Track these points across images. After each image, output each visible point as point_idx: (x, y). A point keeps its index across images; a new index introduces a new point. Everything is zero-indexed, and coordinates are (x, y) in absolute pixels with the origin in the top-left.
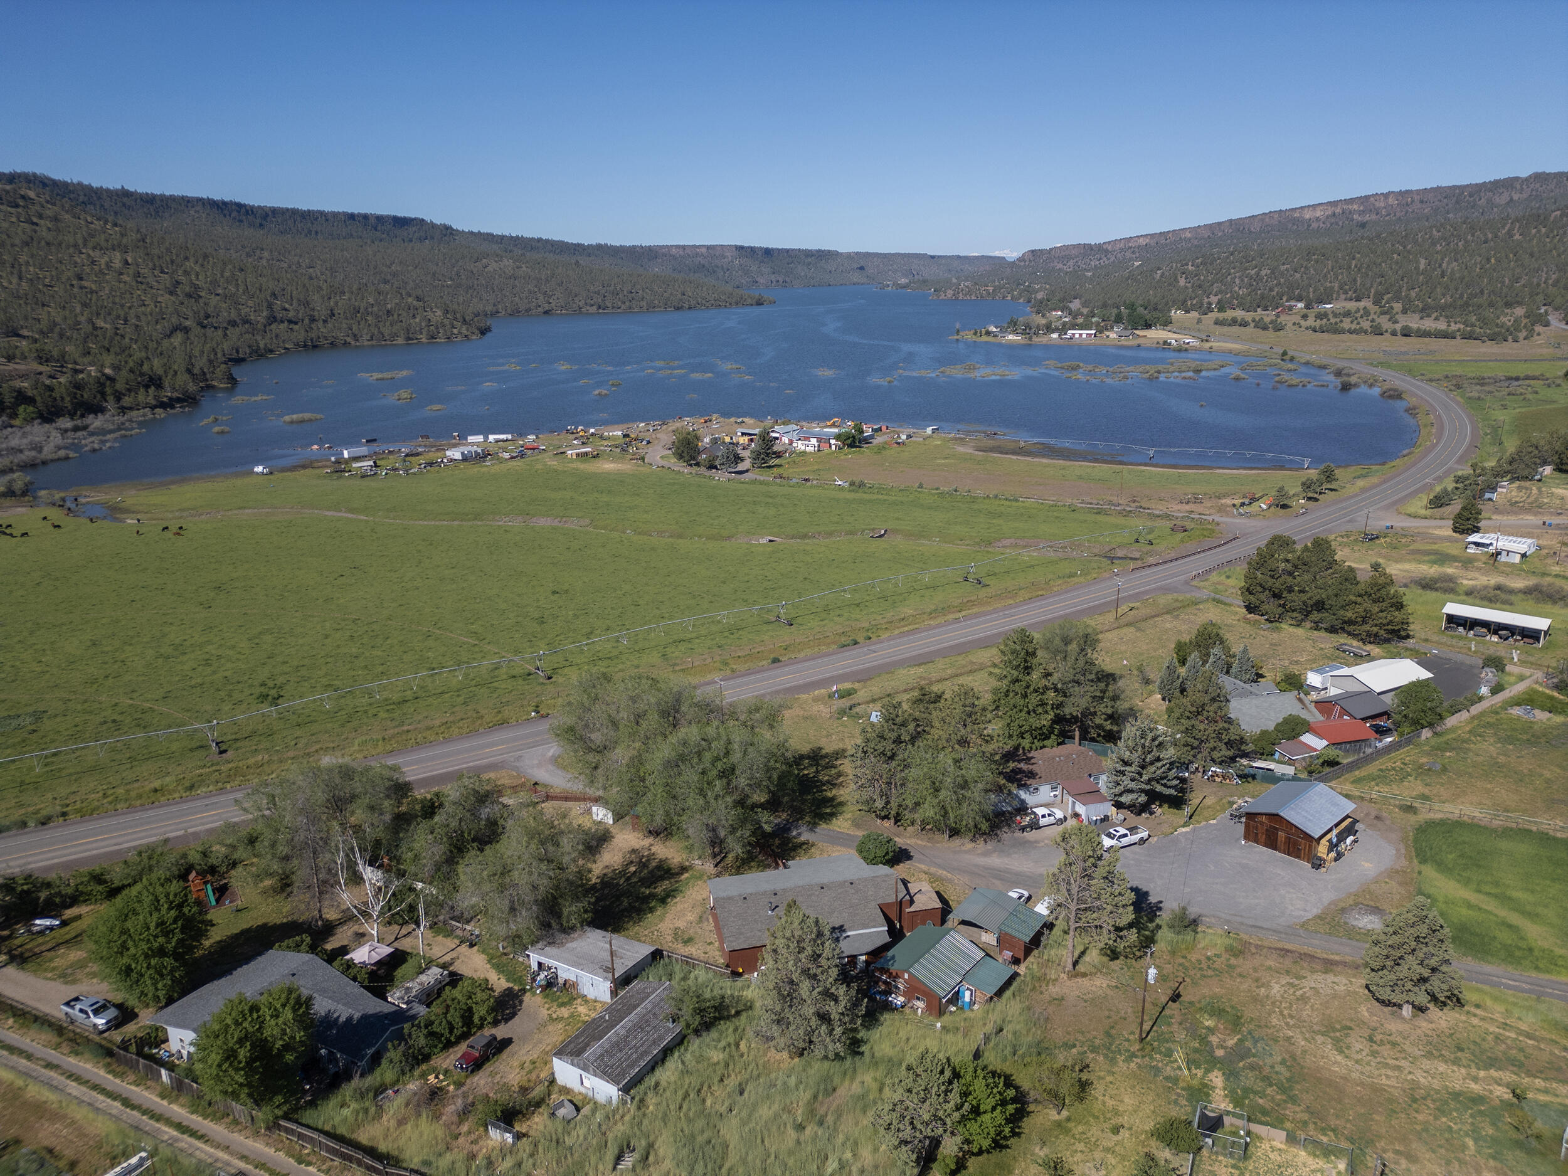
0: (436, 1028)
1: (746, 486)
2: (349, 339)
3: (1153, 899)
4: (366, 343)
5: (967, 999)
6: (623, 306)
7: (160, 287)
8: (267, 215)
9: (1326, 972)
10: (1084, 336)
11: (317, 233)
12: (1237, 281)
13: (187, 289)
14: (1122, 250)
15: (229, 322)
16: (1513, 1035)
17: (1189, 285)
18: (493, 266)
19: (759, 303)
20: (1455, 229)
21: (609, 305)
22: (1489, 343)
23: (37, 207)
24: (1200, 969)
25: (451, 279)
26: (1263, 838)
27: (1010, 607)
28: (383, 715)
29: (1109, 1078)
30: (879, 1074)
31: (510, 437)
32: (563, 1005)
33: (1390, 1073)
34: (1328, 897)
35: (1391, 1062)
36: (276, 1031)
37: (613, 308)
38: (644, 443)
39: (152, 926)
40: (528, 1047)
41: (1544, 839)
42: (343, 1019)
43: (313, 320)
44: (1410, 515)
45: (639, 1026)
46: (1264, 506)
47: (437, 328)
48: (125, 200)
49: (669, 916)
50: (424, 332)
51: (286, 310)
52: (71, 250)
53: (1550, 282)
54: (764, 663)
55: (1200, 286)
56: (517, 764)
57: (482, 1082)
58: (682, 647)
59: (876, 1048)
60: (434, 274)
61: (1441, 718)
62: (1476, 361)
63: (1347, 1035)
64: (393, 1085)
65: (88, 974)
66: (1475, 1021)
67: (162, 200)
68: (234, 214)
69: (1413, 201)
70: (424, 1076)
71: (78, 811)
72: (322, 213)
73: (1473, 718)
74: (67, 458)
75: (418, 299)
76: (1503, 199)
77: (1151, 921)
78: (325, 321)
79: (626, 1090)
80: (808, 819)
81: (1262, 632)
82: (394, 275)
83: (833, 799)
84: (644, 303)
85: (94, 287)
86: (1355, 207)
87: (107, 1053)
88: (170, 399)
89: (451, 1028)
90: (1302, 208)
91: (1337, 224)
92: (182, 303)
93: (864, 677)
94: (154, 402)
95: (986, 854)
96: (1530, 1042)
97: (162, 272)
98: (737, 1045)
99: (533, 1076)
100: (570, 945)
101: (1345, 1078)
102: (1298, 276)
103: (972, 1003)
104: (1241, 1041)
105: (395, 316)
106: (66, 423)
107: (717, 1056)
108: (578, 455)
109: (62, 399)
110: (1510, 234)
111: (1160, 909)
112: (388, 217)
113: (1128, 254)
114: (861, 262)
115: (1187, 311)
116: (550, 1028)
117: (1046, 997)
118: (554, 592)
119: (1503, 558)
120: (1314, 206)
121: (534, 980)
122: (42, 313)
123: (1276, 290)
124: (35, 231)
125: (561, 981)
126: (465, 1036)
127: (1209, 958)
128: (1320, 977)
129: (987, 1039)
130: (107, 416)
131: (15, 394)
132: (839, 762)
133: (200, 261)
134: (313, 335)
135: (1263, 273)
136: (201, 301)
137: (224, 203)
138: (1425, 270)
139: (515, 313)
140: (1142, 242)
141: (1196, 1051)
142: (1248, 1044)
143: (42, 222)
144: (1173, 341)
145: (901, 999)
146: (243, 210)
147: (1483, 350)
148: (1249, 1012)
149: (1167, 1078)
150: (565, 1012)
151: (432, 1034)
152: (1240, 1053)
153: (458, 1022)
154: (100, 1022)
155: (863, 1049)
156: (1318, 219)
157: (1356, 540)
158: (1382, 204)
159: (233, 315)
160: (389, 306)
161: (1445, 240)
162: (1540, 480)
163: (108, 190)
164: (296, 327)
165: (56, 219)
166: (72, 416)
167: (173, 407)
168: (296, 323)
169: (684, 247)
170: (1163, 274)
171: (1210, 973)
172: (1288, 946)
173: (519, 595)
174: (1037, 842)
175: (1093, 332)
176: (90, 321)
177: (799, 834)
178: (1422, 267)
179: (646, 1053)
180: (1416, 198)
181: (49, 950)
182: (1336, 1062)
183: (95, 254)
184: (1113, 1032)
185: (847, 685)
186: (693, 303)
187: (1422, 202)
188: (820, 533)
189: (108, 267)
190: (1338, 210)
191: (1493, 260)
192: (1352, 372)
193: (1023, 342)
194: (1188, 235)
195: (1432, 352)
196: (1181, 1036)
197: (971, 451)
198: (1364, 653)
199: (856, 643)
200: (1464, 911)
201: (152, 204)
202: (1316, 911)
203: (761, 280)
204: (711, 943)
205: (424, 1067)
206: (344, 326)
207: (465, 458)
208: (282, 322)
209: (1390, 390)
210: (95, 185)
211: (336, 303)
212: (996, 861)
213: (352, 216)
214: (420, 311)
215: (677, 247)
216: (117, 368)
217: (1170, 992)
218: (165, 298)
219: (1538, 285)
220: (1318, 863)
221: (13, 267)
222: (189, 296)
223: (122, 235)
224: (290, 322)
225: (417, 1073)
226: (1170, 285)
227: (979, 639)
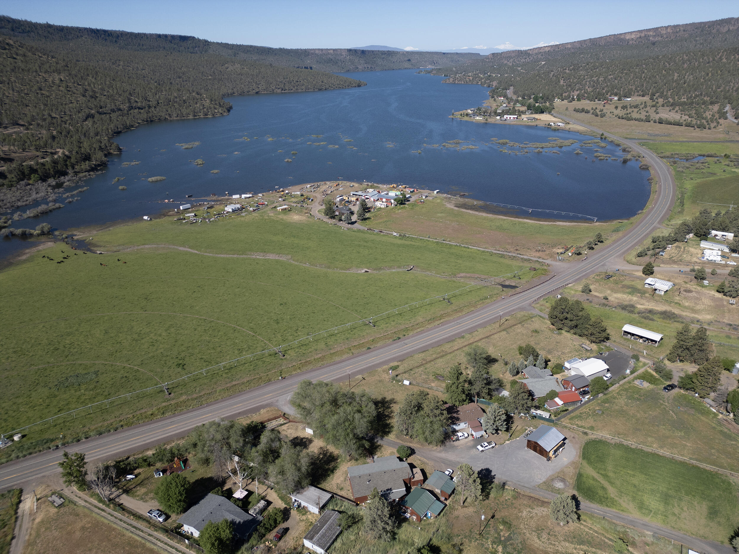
0: (266, 526)
1: (355, 233)
2: (167, 117)
3: (493, 474)
4: (175, 118)
5: (429, 515)
6: (294, 89)
7: (78, 92)
8: (118, 36)
9: (541, 507)
10: (512, 118)
11: (143, 45)
12: (588, 83)
13: (91, 94)
14: (536, 54)
15: (111, 110)
16: (592, 532)
17: (565, 84)
18: (231, 68)
19: (359, 86)
20: (695, 55)
21: (287, 88)
22: (698, 129)
23: (15, 49)
24: (503, 505)
25: (211, 75)
26: (532, 448)
27: (459, 318)
28: (224, 375)
29: (469, 548)
30: (401, 546)
31: (251, 196)
32: (303, 515)
33: (551, 547)
34: (550, 473)
35: (553, 542)
36: (224, 536)
37: (289, 90)
38: (310, 200)
39: (177, 493)
40: (294, 531)
41: (627, 449)
42: (237, 522)
43: (149, 107)
44: (628, 262)
45: (329, 529)
46: (570, 254)
47: (207, 110)
48: (49, 29)
49: (335, 478)
50: (202, 112)
51: (137, 102)
52: (34, 74)
53: (735, 89)
54: (364, 349)
55: (570, 86)
56: (276, 404)
57: (282, 545)
58: (333, 338)
59: (400, 537)
60: (202, 73)
61: (609, 387)
62: (688, 142)
63: (542, 532)
64: (256, 545)
65: (150, 498)
66: (582, 527)
67: (67, 29)
68: (103, 36)
69: (680, 31)
70: (264, 542)
71: (127, 424)
72: (145, 34)
73: (621, 386)
74: (60, 208)
75: (198, 94)
76: (725, 29)
77: (490, 485)
78: (155, 107)
79: (326, 551)
80: (380, 434)
81: (554, 335)
82: (183, 74)
83: (389, 424)
84: (304, 87)
85: (47, 94)
86: (651, 33)
87: (166, 531)
88: (95, 165)
89: (271, 525)
90: (625, 33)
91: (642, 42)
92: (89, 101)
93: (402, 359)
94: (88, 168)
95: (440, 452)
96: (596, 535)
97: (79, 85)
98: (358, 534)
99: (297, 544)
100: (304, 493)
101: (538, 549)
102: (616, 81)
103: (431, 517)
104: (510, 534)
105: (188, 103)
106: (52, 181)
107: (352, 538)
108: (282, 210)
109: (49, 169)
110: (721, 58)
111: (494, 478)
112: (177, 36)
113: (540, 56)
114: (409, 56)
115: (562, 100)
116: (300, 524)
117: (453, 516)
118: (281, 304)
119: (657, 292)
120: (631, 33)
121: (293, 505)
122: (26, 110)
123: (606, 89)
124: (16, 63)
125: (302, 506)
126: (275, 527)
127: (506, 500)
128: (539, 508)
129: (434, 534)
130: (69, 177)
131: (29, 169)
132: (392, 405)
133: (95, 76)
134: (150, 115)
135: (600, 79)
136: (98, 99)
137: (98, 30)
138: (677, 80)
139: (242, 94)
140: (547, 49)
141: (496, 538)
142: (512, 535)
143: (18, 57)
144: (552, 124)
145: (409, 515)
146: (107, 34)
147: (694, 134)
148: (514, 523)
149: (486, 548)
150: (304, 518)
151: (266, 528)
152: (509, 538)
153: (273, 524)
154: (161, 520)
155: (396, 537)
156: (632, 39)
157: (602, 278)
158: (664, 32)
159: (113, 107)
160: (184, 98)
161: (689, 61)
162: (686, 242)
163: (40, 24)
164: (142, 111)
165: (24, 55)
166: (54, 177)
167: (97, 170)
168: (142, 109)
169: (322, 50)
170: (554, 74)
171: (505, 506)
172: (532, 495)
173: (267, 305)
174: (458, 446)
175: (516, 116)
176: (50, 115)
177: (377, 441)
178: (675, 78)
179: (331, 538)
180: (682, 29)
181: (134, 488)
182: (537, 543)
183: (46, 76)
184: (472, 530)
185: (395, 364)
186: (327, 86)
187: (684, 31)
188: (386, 267)
189: (53, 83)
190: (643, 35)
191: (710, 74)
192: (630, 150)
193: (483, 121)
194: (569, 46)
195: (669, 135)
196: (492, 532)
197: (452, 207)
198: (589, 349)
199: (399, 338)
200: (591, 482)
201: (62, 31)
202: (544, 480)
203: (360, 67)
204: (349, 490)
205: (264, 539)
206: (164, 110)
207: (234, 211)
208: (136, 109)
209: (644, 165)
210: (34, 21)
211: (159, 97)
212: (443, 455)
213: (159, 36)
214: (199, 100)
215: (319, 49)
216: (70, 152)
217: (492, 515)
218: (81, 99)
219: (729, 91)
220: (549, 459)
221: (8, 84)
222: (92, 97)
223: (57, 63)
224: (139, 108)
225: (262, 541)
226: (556, 83)
227: (446, 338)
